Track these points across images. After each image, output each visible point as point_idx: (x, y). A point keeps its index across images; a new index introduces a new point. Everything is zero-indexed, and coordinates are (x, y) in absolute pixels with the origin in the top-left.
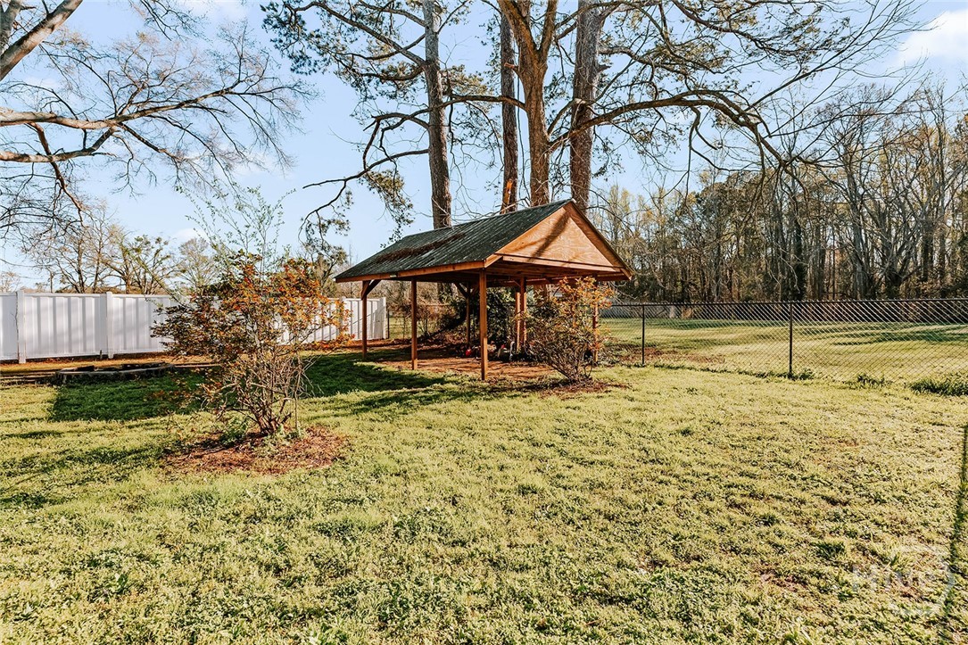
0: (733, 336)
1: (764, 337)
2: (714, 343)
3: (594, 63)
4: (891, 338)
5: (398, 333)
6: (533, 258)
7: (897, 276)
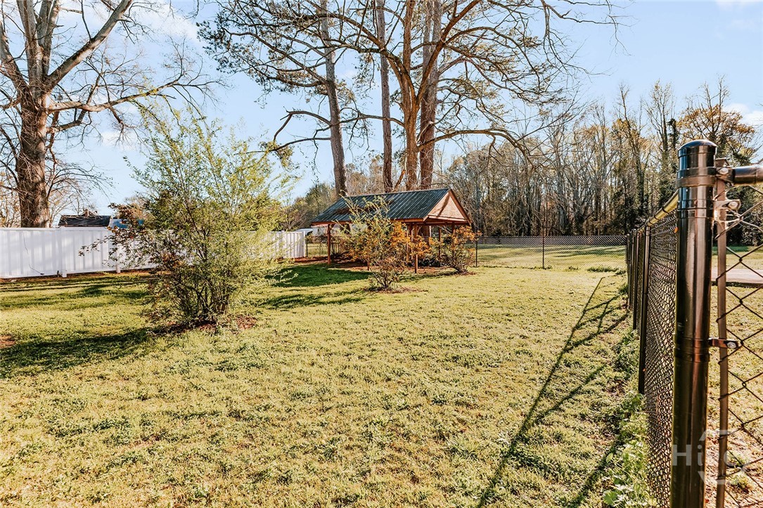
0: (502, 253)
1: (517, 254)
2: (495, 257)
3: (436, 99)
4: (580, 253)
5: (315, 253)
6: (439, 216)
7: (582, 218)
